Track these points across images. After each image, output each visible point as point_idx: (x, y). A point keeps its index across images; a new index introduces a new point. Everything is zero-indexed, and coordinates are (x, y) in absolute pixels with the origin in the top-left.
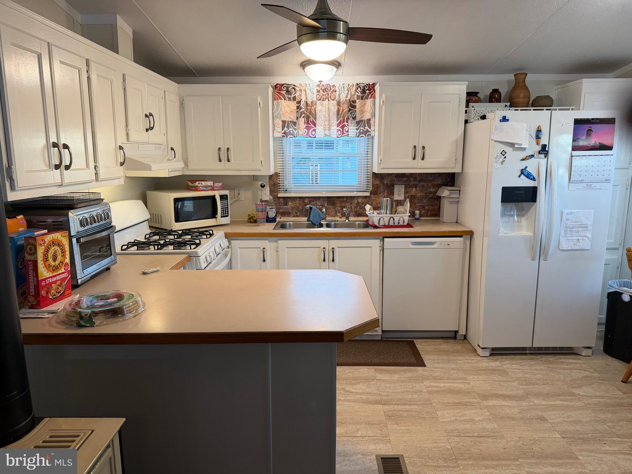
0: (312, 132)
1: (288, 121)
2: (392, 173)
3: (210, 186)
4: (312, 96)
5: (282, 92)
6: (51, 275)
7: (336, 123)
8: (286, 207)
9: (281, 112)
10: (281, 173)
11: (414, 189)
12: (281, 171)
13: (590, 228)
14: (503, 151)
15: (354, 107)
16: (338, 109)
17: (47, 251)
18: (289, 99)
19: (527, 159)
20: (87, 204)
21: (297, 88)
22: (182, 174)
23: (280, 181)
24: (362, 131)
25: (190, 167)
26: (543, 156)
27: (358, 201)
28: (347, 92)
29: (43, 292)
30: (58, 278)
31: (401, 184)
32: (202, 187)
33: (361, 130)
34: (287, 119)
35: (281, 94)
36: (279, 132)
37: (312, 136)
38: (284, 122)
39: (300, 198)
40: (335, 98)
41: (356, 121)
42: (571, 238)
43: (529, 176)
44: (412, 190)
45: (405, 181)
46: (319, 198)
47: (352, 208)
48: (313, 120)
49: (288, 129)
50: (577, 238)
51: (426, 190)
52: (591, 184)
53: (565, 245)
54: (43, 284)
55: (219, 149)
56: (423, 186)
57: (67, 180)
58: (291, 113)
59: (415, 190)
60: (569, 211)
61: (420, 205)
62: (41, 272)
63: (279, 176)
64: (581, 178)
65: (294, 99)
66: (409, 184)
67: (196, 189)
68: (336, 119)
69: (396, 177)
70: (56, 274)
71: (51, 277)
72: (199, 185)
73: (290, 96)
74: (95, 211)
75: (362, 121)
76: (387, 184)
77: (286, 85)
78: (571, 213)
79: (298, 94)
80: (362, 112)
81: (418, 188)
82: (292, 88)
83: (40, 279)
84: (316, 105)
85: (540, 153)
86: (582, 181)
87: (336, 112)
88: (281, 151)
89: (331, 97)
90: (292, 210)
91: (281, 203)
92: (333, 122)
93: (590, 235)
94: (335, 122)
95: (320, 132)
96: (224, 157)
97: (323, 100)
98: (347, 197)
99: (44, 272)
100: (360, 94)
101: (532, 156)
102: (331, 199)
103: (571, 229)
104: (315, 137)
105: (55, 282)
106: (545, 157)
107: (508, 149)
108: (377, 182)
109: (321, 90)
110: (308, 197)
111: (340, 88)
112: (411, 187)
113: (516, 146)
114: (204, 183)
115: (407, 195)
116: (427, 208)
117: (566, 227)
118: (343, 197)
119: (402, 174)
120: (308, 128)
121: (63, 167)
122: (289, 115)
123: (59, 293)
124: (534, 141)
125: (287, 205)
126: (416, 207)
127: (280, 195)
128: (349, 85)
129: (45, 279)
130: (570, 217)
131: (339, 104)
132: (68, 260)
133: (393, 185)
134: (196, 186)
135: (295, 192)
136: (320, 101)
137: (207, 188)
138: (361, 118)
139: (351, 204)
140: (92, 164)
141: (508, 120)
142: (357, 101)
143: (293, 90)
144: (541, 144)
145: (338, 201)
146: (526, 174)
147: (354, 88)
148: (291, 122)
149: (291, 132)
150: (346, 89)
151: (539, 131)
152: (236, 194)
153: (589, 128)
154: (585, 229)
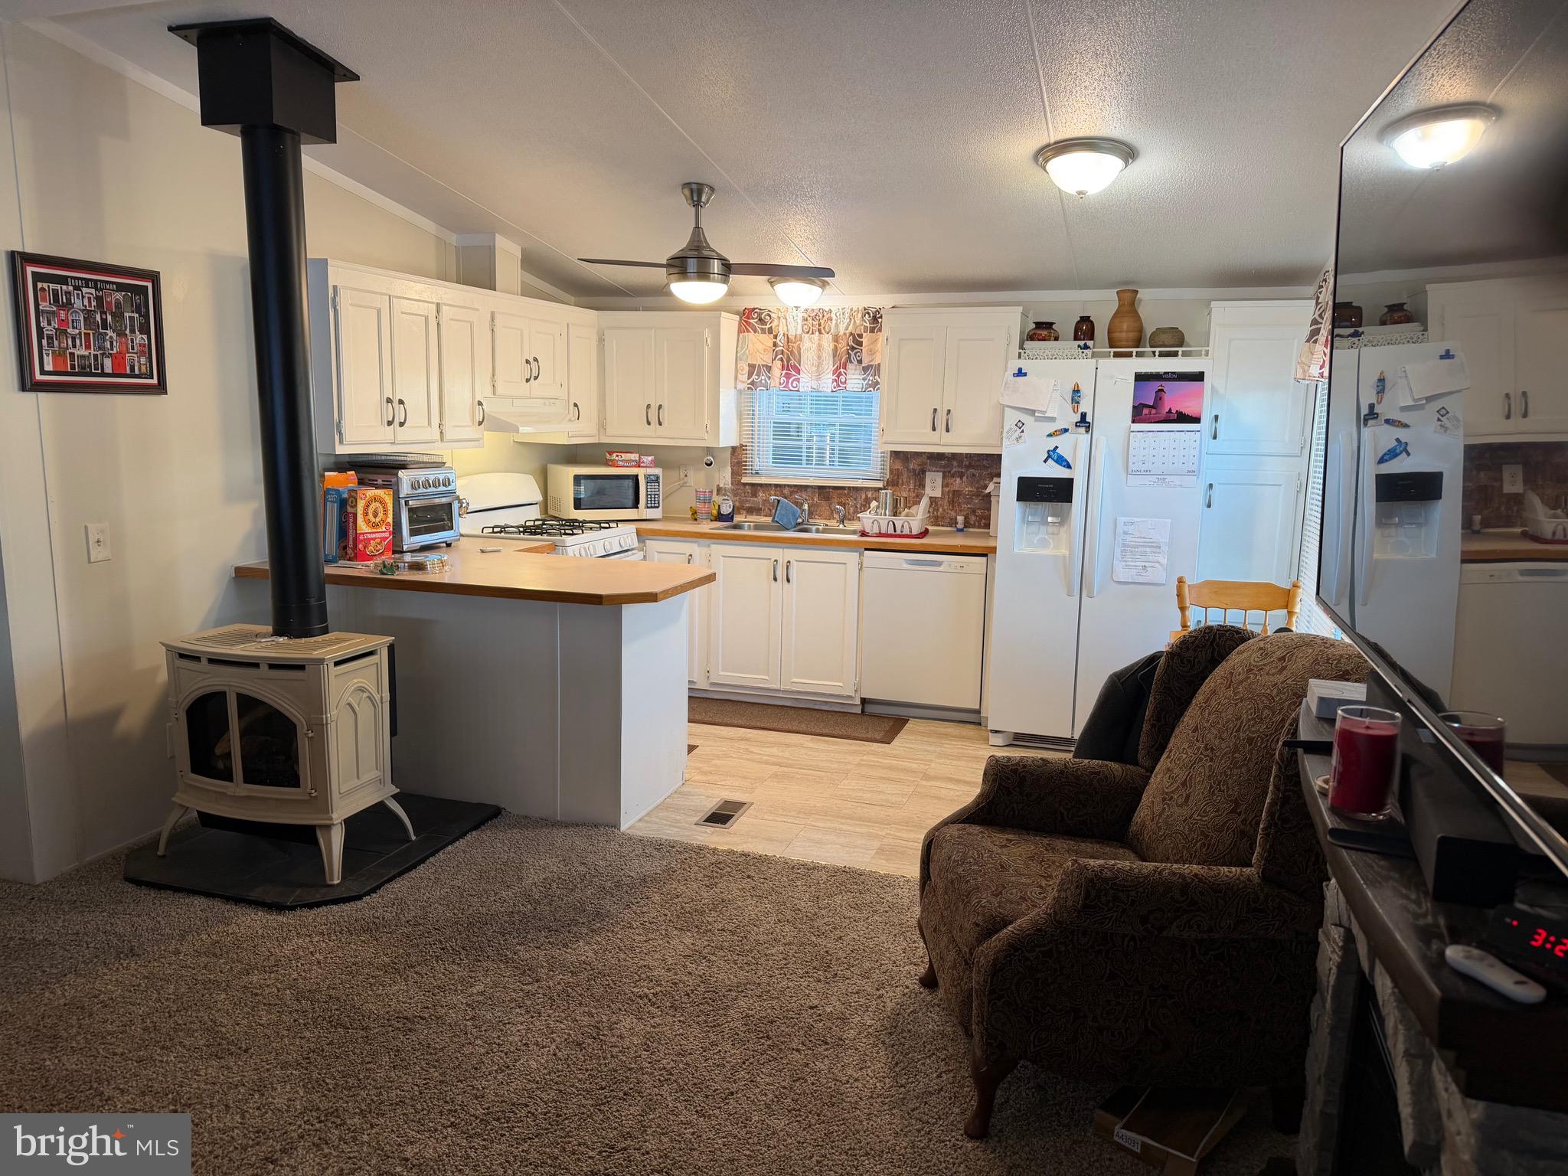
0: (792, 383)
1: (759, 365)
2: (921, 453)
3: (633, 461)
4: (795, 328)
5: (751, 321)
6: (370, 531)
7: (832, 368)
8: (755, 499)
9: (747, 352)
10: (749, 446)
11: (958, 480)
12: (749, 442)
13: (1165, 548)
14: (1020, 421)
15: (860, 344)
16: (836, 347)
17: (368, 506)
18: (763, 331)
19: (1057, 435)
20: (422, 465)
21: (773, 315)
22: (597, 442)
23: (746, 458)
24: (870, 382)
25: (609, 431)
26: (1083, 430)
27: (867, 496)
28: (848, 320)
29: (360, 546)
30: (377, 535)
31: (937, 471)
32: (622, 461)
33: (869, 380)
34: (758, 362)
35: (749, 324)
36: (743, 382)
37: (792, 389)
38: (752, 367)
39: (776, 486)
40: (830, 331)
41: (863, 367)
42: (1133, 564)
43: (1062, 462)
44: (955, 480)
45: (944, 467)
46: (807, 487)
47: (856, 507)
48: (794, 364)
49: (759, 376)
50: (1143, 564)
51: (977, 482)
52: (1166, 477)
53: (1121, 574)
54: (361, 537)
55: (648, 406)
56: (974, 475)
57: (399, 439)
58: (765, 352)
59: (960, 482)
60: (1127, 519)
61: (968, 508)
62: (360, 526)
63: (746, 450)
64: (1145, 467)
65: (770, 330)
66: (949, 472)
67: (613, 464)
68: (831, 362)
69: (928, 458)
70: (375, 531)
71: (370, 533)
72: (617, 458)
73: (764, 327)
74: (431, 475)
75: (872, 366)
76: (914, 470)
77: (757, 310)
78: (1132, 523)
79: (774, 325)
80: (872, 352)
81: (965, 479)
82: (765, 315)
83: (358, 532)
84: (801, 341)
85: (1077, 425)
86: (1147, 472)
87: (831, 352)
88: (750, 410)
89: (824, 328)
90: (763, 504)
91: (748, 493)
92: (826, 367)
93: (1164, 561)
94: (829, 366)
95: (806, 382)
96: (653, 419)
97: (812, 334)
98: (849, 488)
99: (362, 526)
100: (868, 325)
101: (1066, 430)
102: (825, 491)
103: (1133, 549)
104: (798, 391)
105: (374, 539)
106: (1087, 432)
107: (1025, 418)
108: (898, 466)
109: (809, 318)
110: (788, 485)
111: (838, 314)
112: (953, 476)
113: (1036, 414)
114: (625, 456)
115: (947, 489)
116: (979, 512)
117: (1124, 545)
118: (843, 488)
119: (938, 453)
120: (788, 376)
121: (396, 422)
122: (762, 356)
123: (377, 551)
124: (1069, 407)
125: (756, 497)
126: (961, 511)
127: (745, 480)
128: (852, 310)
129: (363, 534)
130: (1130, 529)
131: (836, 339)
132: (390, 520)
133: (923, 472)
134: (613, 460)
135: (768, 476)
136: (808, 335)
137: (628, 464)
138: (871, 361)
139: (855, 499)
140: (436, 421)
141: (1025, 375)
142: (864, 335)
143: (768, 317)
144: (1080, 411)
145: (835, 494)
146: (1055, 458)
147: (860, 315)
148: (763, 366)
149: (763, 382)
150: (847, 315)
151: (1076, 391)
152: (682, 476)
153: (1160, 388)
154: (1158, 550)
